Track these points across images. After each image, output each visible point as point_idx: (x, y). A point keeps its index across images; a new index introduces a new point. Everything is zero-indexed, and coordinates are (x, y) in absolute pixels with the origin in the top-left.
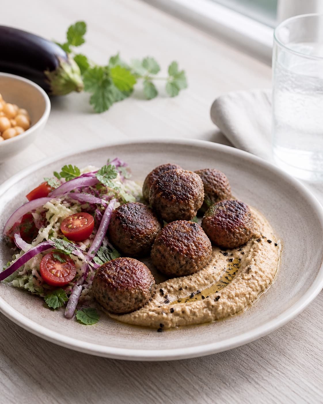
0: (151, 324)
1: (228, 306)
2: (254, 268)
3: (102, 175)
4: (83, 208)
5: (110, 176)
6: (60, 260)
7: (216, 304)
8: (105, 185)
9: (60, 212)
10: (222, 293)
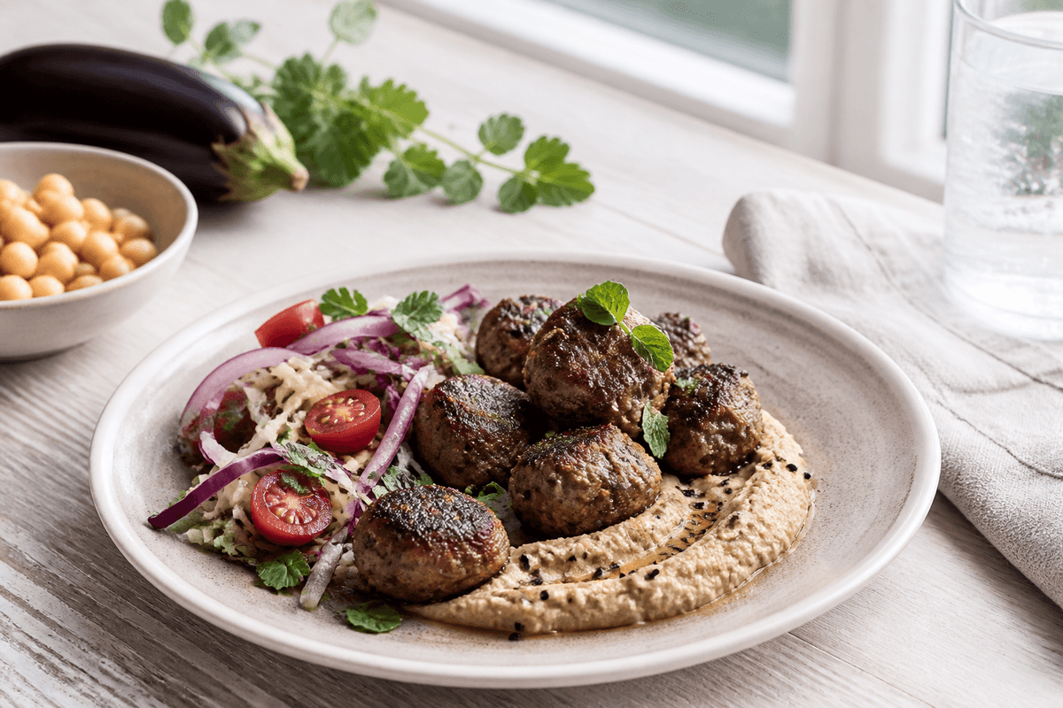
0: (496, 624)
1: (677, 593)
2: (745, 517)
3: (407, 315)
4: (361, 383)
5: (424, 316)
6: (298, 488)
7: (650, 587)
8: (412, 335)
9: (308, 387)
10: (666, 565)
